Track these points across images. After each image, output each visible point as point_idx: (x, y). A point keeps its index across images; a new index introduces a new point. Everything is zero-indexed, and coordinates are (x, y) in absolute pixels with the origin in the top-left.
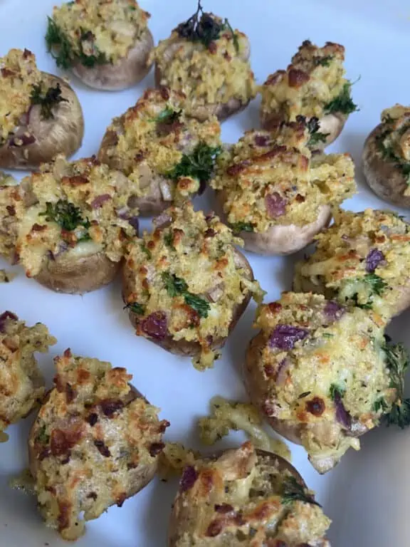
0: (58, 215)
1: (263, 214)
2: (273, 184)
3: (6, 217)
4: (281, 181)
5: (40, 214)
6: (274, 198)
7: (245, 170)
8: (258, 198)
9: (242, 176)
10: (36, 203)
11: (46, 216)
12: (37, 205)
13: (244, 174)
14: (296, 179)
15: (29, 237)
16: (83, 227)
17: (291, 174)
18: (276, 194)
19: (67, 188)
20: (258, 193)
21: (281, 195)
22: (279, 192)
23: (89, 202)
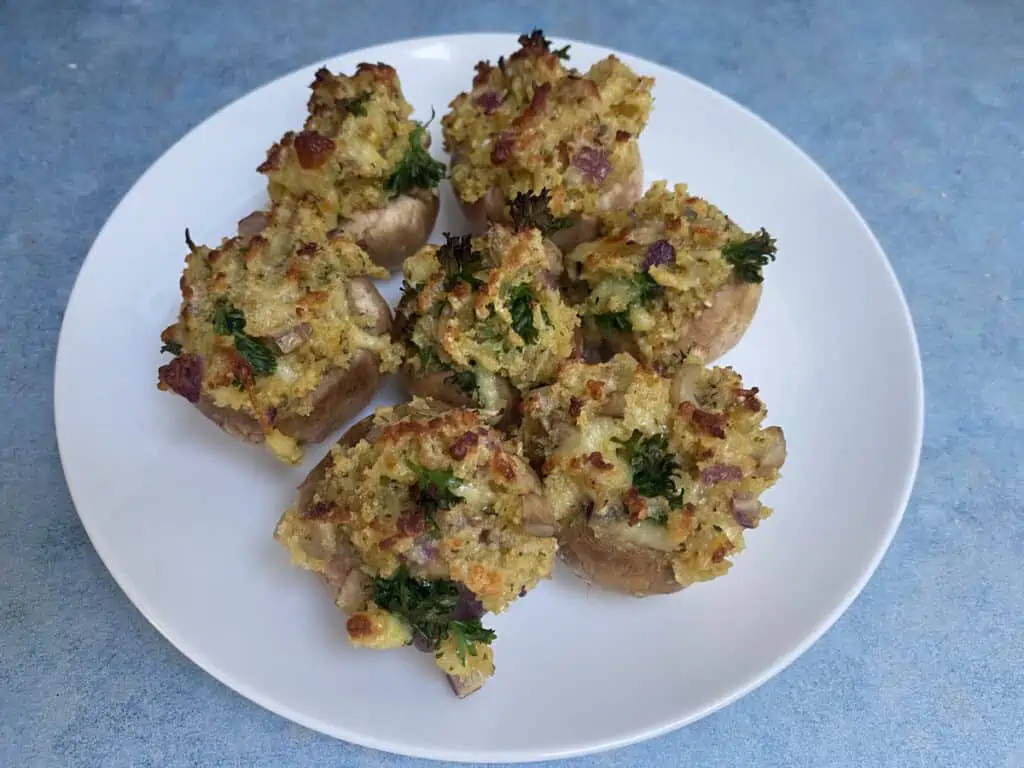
0: (641, 459)
1: (582, 188)
2: (572, 138)
3: (560, 408)
4: (580, 129)
5: (614, 439)
6: (585, 156)
7: (519, 144)
8: (562, 171)
9: (522, 154)
10: (618, 416)
11: (620, 446)
12: (618, 421)
13: (523, 149)
14: (597, 116)
15: (574, 463)
16: (667, 503)
17: (583, 114)
18: (586, 149)
19: (681, 424)
20: (558, 164)
21: (593, 147)
22: (588, 144)
23: (701, 466)
